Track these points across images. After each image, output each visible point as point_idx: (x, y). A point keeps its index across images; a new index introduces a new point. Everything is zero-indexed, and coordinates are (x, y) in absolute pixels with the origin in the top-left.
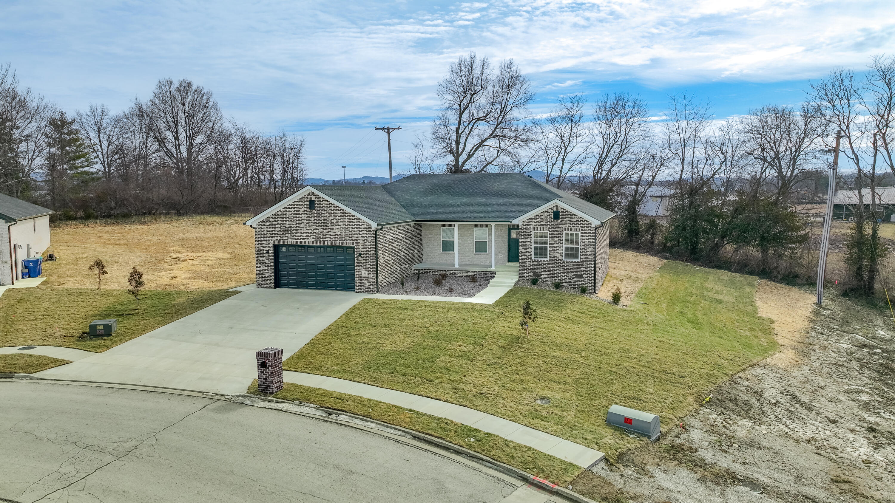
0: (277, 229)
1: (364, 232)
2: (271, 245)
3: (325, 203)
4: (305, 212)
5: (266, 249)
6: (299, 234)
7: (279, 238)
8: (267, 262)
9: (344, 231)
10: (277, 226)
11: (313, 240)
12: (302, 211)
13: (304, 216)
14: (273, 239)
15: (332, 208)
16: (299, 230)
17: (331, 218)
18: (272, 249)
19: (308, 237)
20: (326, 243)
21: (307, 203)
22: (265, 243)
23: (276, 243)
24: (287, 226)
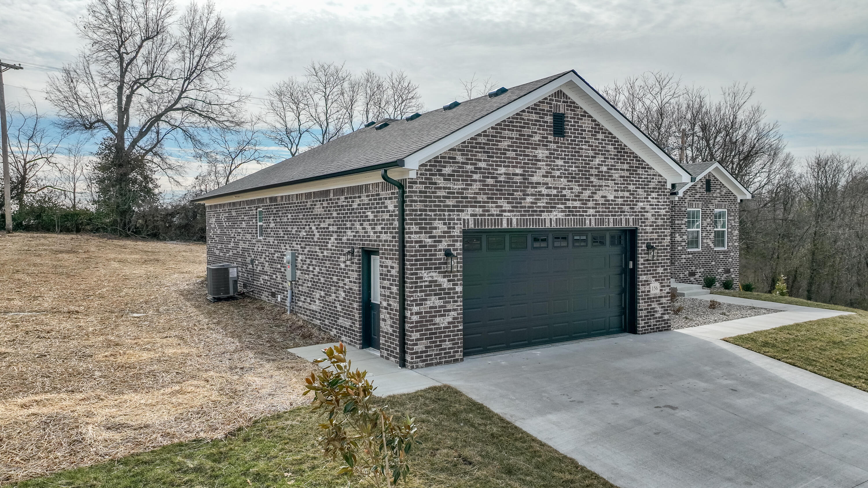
0: (476, 186)
1: (654, 195)
2: (457, 232)
3: (586, 124)
4: (544, 143)
5: (443, 245)
6: (529, 199)
7: (479, 211)
8: (445, 283)
9: (620, 194)
10: (476, 177)
11: (561, 215)
12: (537, 138)
13: (541, 153)
14: (463, 216)
15: (600, 136)
16: (530, 191)
17: (597, 161)
18: (459, 245)
19: (550, 208)
20: (588, 222)
21: (549, 119)
22: (440, 227)
23: (471, 226)
24: (502, 178)
